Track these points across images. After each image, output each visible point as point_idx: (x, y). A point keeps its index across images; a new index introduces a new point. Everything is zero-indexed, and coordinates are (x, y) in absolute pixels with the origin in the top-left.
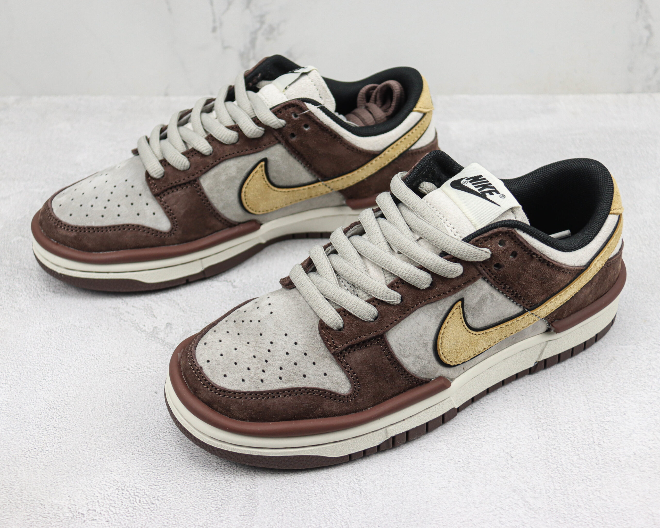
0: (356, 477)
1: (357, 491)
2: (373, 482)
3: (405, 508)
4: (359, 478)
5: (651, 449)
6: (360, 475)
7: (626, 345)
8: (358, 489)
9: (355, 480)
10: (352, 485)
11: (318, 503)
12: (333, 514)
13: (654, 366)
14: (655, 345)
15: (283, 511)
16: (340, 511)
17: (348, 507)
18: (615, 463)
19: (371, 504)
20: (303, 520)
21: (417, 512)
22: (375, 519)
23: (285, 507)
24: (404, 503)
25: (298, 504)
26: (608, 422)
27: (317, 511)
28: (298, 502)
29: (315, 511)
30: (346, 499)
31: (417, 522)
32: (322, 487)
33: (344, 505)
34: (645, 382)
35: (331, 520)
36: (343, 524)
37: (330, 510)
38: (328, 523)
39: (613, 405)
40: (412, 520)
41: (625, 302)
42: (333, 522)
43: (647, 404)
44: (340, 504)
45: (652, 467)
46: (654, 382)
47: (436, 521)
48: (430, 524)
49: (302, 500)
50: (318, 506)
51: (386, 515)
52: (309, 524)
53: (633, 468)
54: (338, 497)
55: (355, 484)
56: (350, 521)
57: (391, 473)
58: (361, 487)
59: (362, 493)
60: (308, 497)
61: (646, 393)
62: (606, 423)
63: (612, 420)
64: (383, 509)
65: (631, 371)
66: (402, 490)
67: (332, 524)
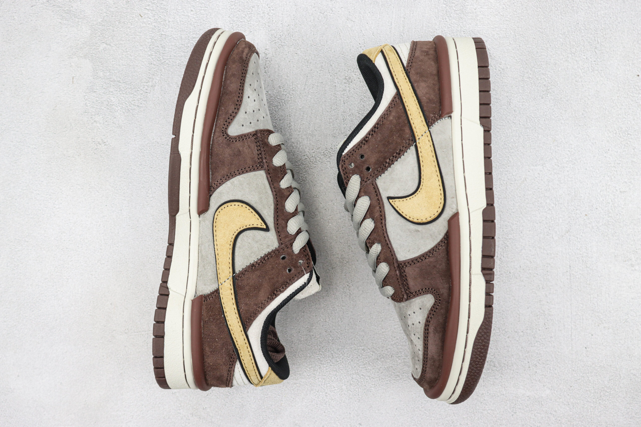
0: (348, 284)
1: (347, 295)
2: (358, 288)
3: (376, 309)
4: (349, 285)
5: (531, 262)
6: (350, 282)
7: (536, 165)
8: (349, 294)
9: (347, 286)
10: (345, 290)
11: (325, 303)
12: (333, 312)
13: (550, 187)
14: (555, 166)
15: (304, 309)
16: (338, 310)
17: (342, 307)
18: (507, 274)
19: (356, 305)
20: (316, 316)
21: (383, 311)
22: (358, 316)
23: (305, 306)
24: (376, 304)
25: (312, 304)
26: (509, 239)
27: (324, 310)
28: (313, 303)
29: (323, 310)
30: (341, 301)
31: (382, 319)
32: (327, 291)
33: (340, 305)
34: (541, 203)
35: (332, 317)
36: (339, 319)
37: (331, 309)
38: (330, 318)
39: (516, 224)
40: (379, 317)
41: (545, 120)
42: (334, 318)
43: (537, 223)
44: (337, 305)
45: (528, 278)
46: (546, 203)
47: (393, 318)
48: (390, 320)
49: (315, 301)
50: (325, 305)
51: (365, 313)
52: (319, 319)
53: (517, 278)
54: (336, 299)
55: (346, 289)
56: (343, 317)
57: (369, 281)
58: (350, 292)
59: (351, 297)
60: (318, 299)
61: (539, 213)
62: (508, 240)
63: (512, 238)
64: (363, 309)
65: (534, 192)
66: (375, 295)
67: (333, 319)
